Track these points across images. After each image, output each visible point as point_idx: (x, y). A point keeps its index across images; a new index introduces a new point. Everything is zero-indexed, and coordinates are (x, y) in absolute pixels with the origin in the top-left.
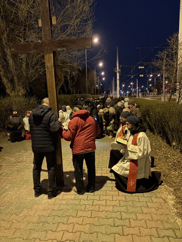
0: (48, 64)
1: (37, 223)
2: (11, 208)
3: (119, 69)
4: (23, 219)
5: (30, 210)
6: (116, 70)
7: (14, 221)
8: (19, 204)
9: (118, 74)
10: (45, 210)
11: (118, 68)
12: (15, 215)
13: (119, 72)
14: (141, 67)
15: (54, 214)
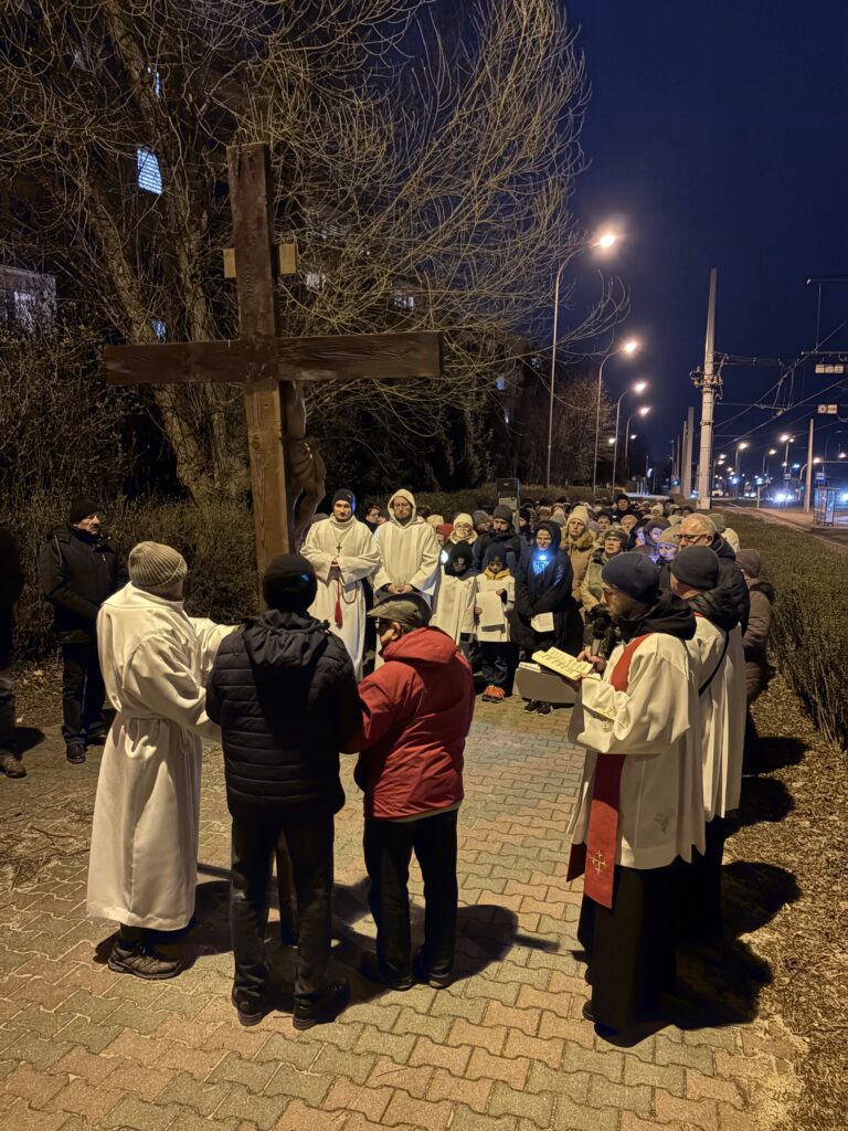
0: (259, 433)
1: (156, 1104)
2: (79, 1015)
3: (715, 372)
4: (108, 1077)
5: (148, 1037)
6: (700, 376)
7: (72, 1077)
8: (113, 1003)
9: (707, 399)
10: (205, 1051)
11: (709, 369)
12: (83, 1052)
13: (712, 387)
15: (232, 1077)
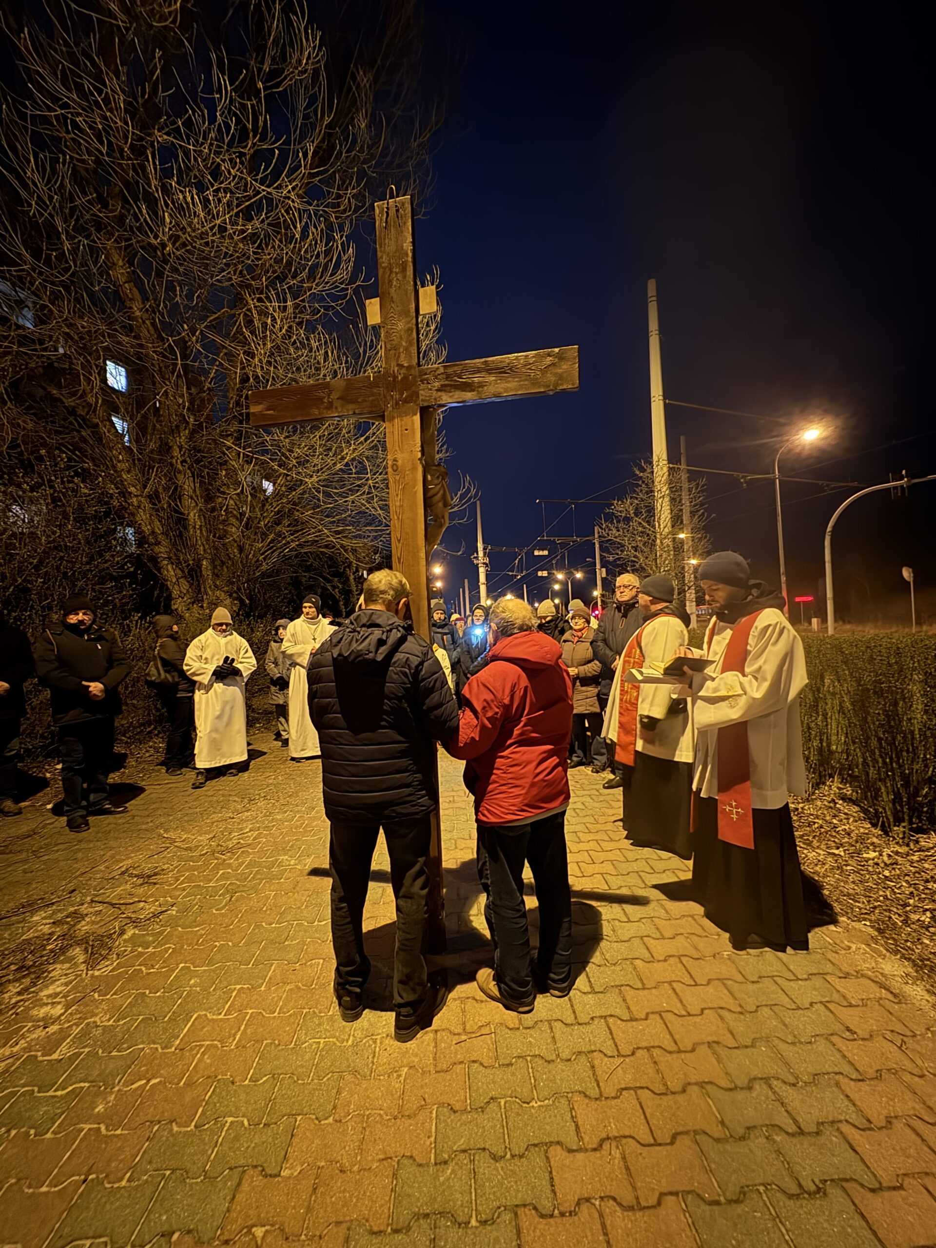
0: (399, 456)
2: (230, 1119)
3: (484, 556)
4: (309, 1210)
5: (331, 1120)
6: (477, 558)
7: (259, 1232)
8: (267, 1086)
9: (482, 570)
10: (409, 1117)
11: (481, 554)
12: (259, 1181)
13: (484, 563)
14: (541, 553)
15: (461, 1144)
